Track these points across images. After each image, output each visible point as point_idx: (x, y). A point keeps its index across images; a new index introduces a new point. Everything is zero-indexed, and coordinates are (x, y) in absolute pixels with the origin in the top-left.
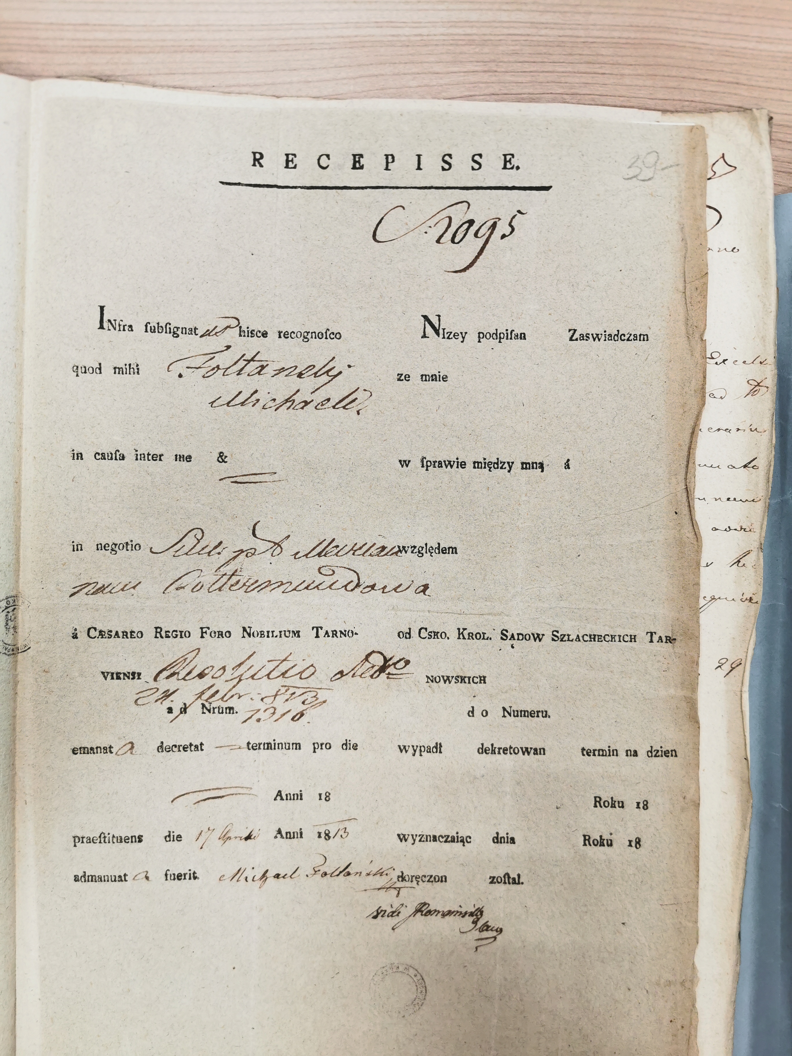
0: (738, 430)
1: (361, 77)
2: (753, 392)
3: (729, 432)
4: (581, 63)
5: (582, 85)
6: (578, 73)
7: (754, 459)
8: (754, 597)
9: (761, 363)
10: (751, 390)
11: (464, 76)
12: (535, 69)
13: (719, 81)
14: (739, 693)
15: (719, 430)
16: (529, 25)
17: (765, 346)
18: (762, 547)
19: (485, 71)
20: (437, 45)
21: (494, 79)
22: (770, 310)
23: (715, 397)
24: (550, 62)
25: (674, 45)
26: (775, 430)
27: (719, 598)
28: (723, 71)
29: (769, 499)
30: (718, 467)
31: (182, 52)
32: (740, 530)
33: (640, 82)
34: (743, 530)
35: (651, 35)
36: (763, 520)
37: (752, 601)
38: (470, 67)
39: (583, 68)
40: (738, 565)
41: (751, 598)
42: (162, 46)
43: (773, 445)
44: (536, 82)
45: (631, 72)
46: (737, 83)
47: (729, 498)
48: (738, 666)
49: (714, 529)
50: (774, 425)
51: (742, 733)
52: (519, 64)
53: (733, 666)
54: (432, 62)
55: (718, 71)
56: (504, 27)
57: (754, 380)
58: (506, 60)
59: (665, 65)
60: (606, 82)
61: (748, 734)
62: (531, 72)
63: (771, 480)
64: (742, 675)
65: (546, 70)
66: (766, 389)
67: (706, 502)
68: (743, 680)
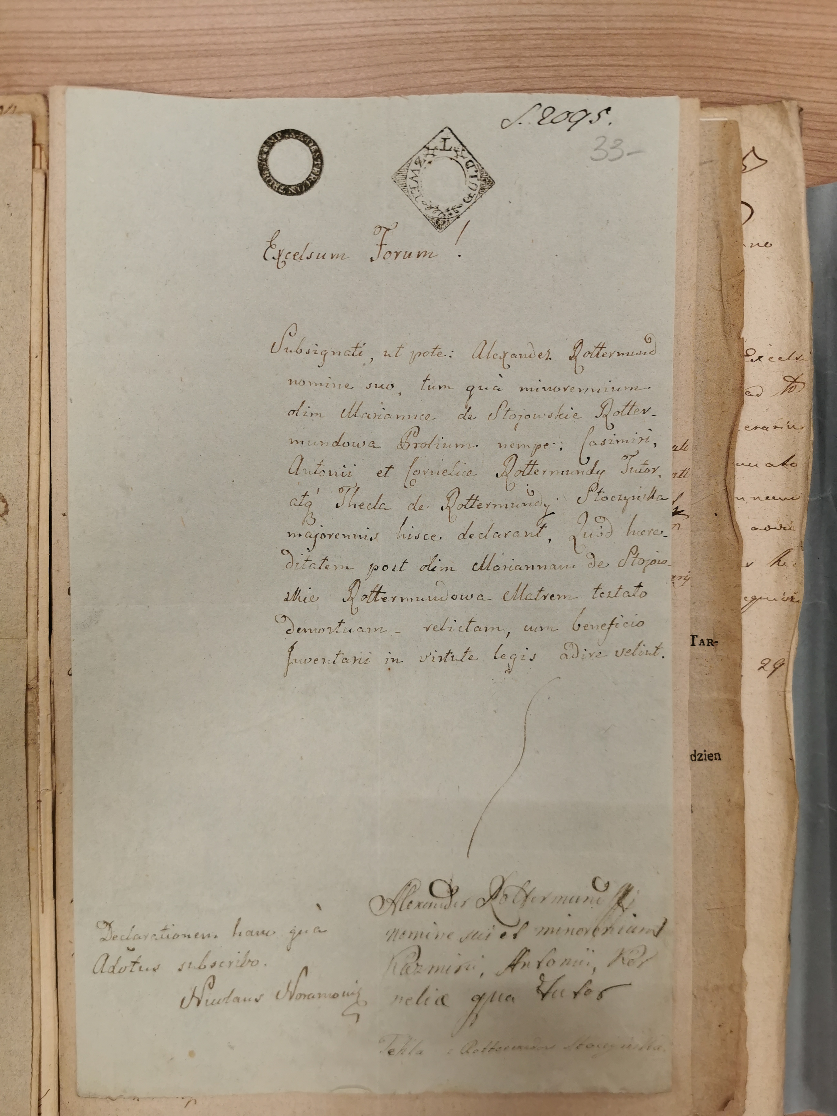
0: (776, 427)
1: (380, 76)
2: (789, 389)
3: (766, 430)
4: (605, 56)
5: (606, 78)
6: (602, 66)
7: (792, 457)
8: (795, 596)
9: (797, 359)
10: (788, 387)
11: (486, 72)
12: (557, 63)
13: (746, 70)
14: (782, 694)
15: (756, 428)
16: (550, 18)
17: (800, 341)
18: (803, 545)
19: (507, 67)
20: (456, 42)
21: (516, 74)
22: (805, 305)
23: (751, 395)
24: (573, 56)
25: (699, 34)
26: (814, 426)
27: (760, 598)
28: (750, 59)
29: (809, 496)
30: (756, 465)
31: (197, 57)
32: (779, 528)
33: (665, 74)
34: (783, 528)
35: (675, 25)
36: (803, 517)
37: (794, 601)
38: (492, 63)
39: (606, 60)
40: (778, 564)
41: (792, 597)
42: (176, 52)
43: (811, 442)
44: (560, 76)
45: (656, 63)
46: (764, 72)
47: (768, 497)
48: (781, 666)
49: (753, 529)
50: (812, 422)
51: (787, 734)
52: (541, 59)
53: (776, 666)
54: (452, 59)
55: (744, 60)
56: (525, 21)
57: (791, 377)
58: (528, 55)
59: (690, 56)
60: (631, 74)
61: (792, 734)
62: (553, 66)
63: (810, 477)
64: (785, 675)
65: (568, 63)
66: (802, 385)
67: (745, 502)
68: (786, 680)
